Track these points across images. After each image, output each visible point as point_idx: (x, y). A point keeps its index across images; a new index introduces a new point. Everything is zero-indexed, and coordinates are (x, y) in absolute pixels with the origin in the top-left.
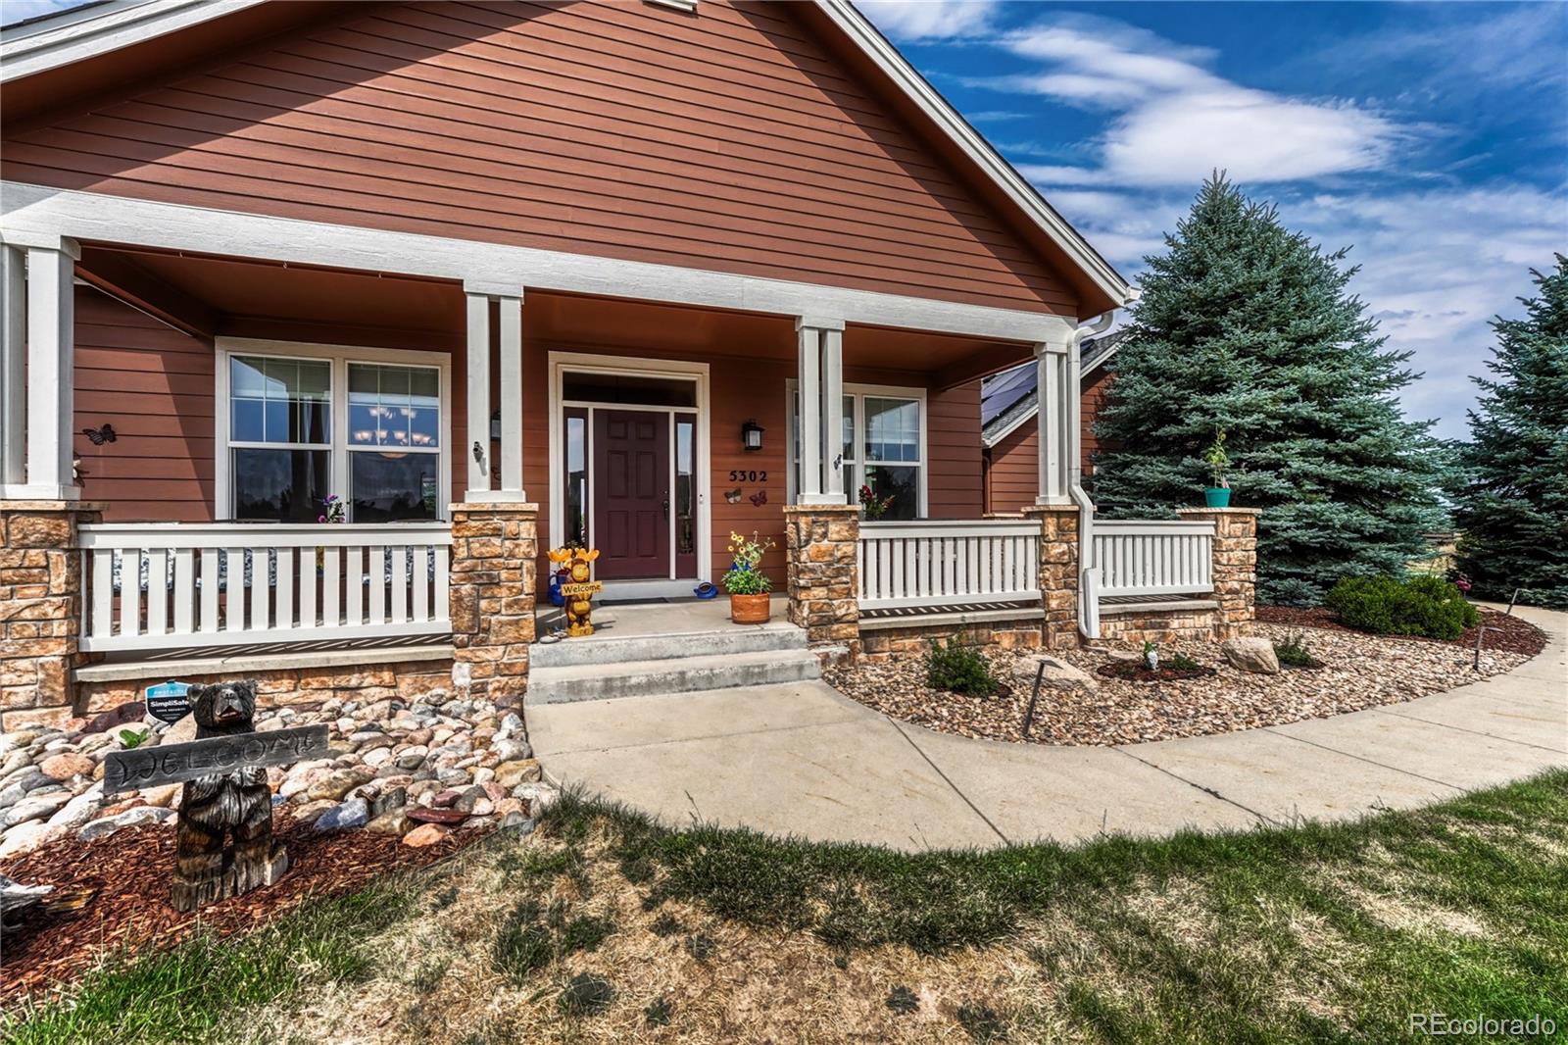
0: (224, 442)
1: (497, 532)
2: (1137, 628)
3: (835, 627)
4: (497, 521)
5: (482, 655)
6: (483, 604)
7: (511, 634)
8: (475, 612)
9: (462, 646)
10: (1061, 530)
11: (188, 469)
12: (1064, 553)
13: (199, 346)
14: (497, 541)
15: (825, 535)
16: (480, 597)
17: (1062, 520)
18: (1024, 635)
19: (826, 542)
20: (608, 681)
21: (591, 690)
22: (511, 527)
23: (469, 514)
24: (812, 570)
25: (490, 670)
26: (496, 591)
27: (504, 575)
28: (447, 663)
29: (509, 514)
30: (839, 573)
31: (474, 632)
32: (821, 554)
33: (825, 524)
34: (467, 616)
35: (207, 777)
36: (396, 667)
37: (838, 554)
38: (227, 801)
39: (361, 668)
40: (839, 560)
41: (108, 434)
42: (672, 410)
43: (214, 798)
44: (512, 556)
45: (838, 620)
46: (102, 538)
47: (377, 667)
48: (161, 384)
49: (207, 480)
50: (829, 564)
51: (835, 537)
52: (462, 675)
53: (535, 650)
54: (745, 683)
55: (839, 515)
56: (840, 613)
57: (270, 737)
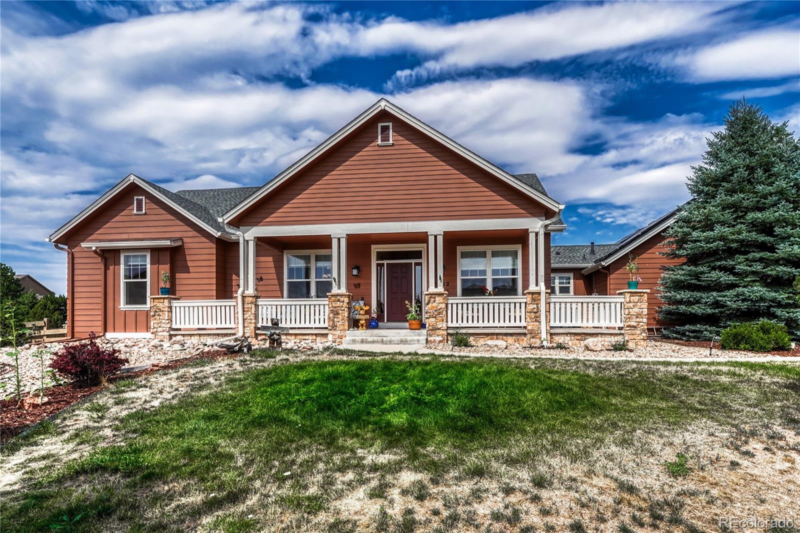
0: (286, 280)
1: (339, 301)
2: (577, 340)
3: (438, 331)
4: (339, 298)
5: (335, 332)
6: (335, 319)
7: (342, 328)
8: (334, 322)
9: (330, 330)
10: (533, 300)
11: (278, 288)
12: (534, 308)
13: (280, 253)
14: (338, 303)
15: (435, 301)
16: (334, 318)
17: (534, 296)
18: (518, 339)
19: (435, 304)
20: (362, 340)
21: (358, 342)
22: (342, 299)
23: (332, 296)
24: (430, 313)
25: (337, 337)
26: (338, 316)
27: (340, 312)
28: (327, 334)
29: (342, 295)
30: (439, 314)
31: (334, 327)
32: (433, 307)
33: (435, 298)
34: (331, 322)
35: (273, 331)
36: (316, 335)
37: (439, 308)
38: (275, 336)
39: (309, 334)
40: (440, 309)
41: (261, 279)
42: (413, 261)
43: (273, 335)
44: (342, 307)
45: (439, 329)
46: (261, 302)
47: (312, 334)
48: (272, 265)
49: (282, 290)
50: (436, 311)
51: (438, 302)
52: (330, 337)
53: (347, 332)
54: (401, 343)
55: (440, 294)
56: (439, 327)
57: (281, 328)
